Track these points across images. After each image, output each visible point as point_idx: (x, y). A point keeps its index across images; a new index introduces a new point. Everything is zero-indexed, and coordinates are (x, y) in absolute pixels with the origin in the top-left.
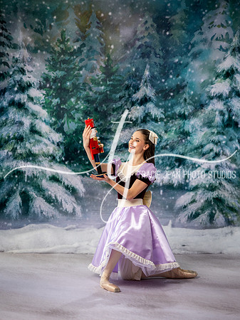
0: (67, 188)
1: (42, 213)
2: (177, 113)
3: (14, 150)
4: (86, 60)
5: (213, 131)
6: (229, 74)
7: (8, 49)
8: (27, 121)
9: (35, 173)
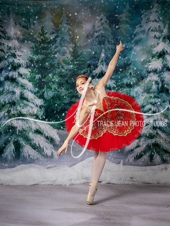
0: (47, 138)
1: (29, 156)
2: (125, 83)
3: (9, 112)
4: (59, 47)
5: (151, 95)
6: (162, 55)
7: (3, 40)
8: (18, 91)
9: (24, 128)
